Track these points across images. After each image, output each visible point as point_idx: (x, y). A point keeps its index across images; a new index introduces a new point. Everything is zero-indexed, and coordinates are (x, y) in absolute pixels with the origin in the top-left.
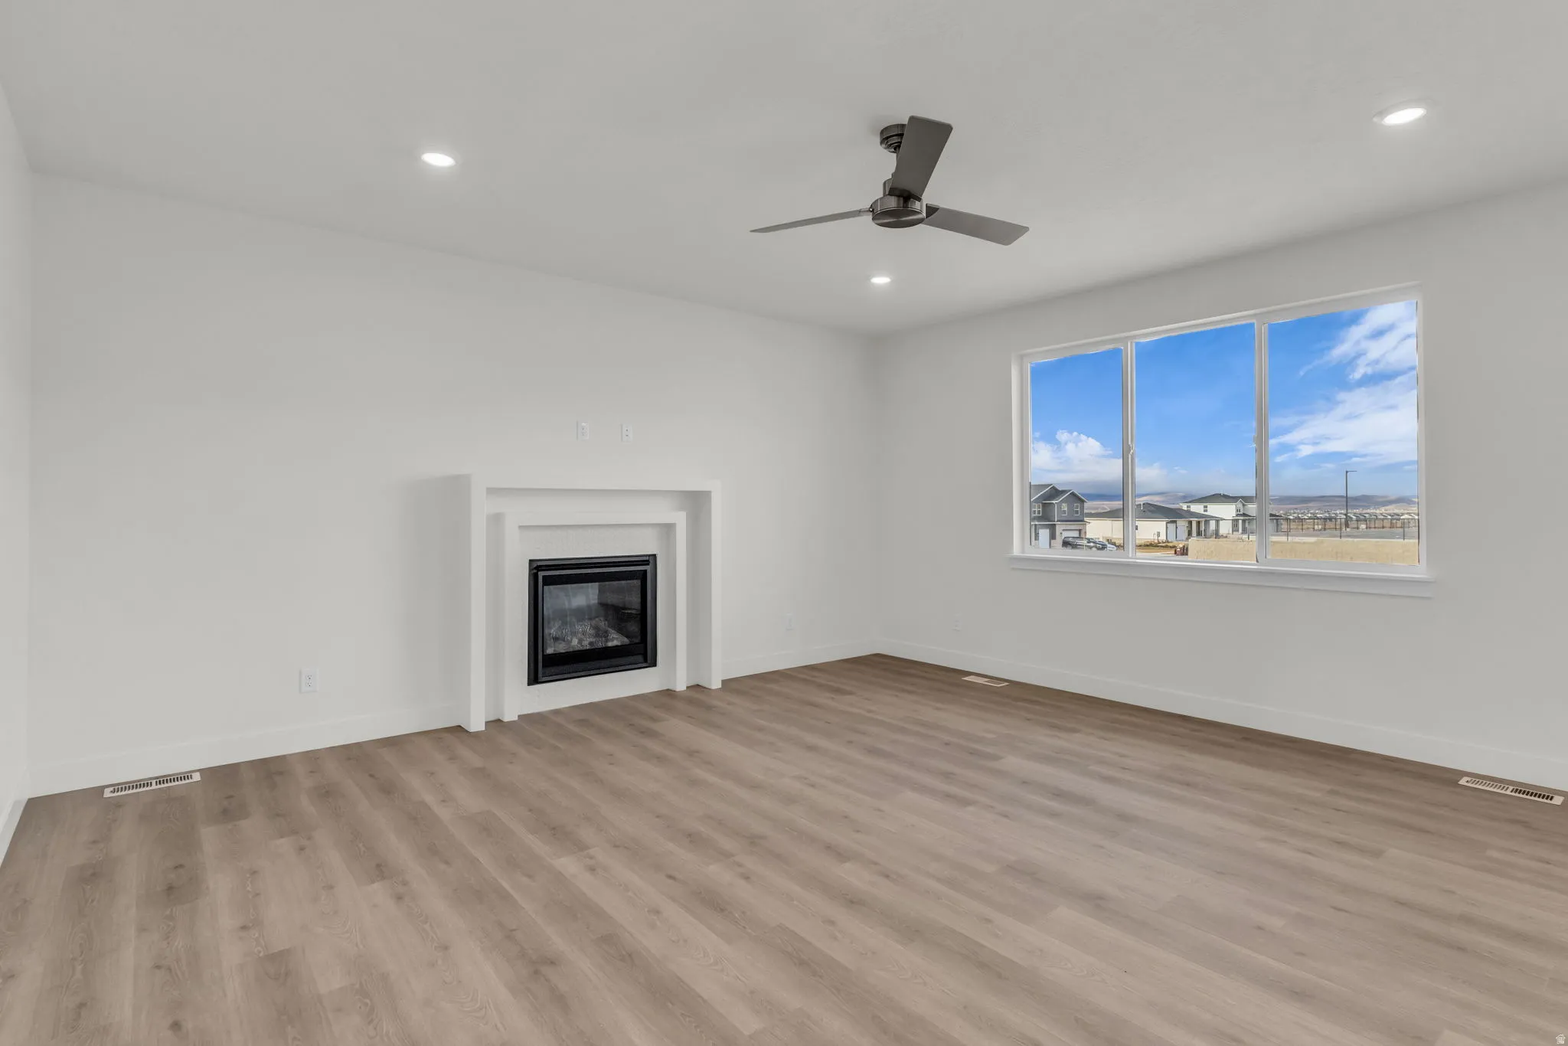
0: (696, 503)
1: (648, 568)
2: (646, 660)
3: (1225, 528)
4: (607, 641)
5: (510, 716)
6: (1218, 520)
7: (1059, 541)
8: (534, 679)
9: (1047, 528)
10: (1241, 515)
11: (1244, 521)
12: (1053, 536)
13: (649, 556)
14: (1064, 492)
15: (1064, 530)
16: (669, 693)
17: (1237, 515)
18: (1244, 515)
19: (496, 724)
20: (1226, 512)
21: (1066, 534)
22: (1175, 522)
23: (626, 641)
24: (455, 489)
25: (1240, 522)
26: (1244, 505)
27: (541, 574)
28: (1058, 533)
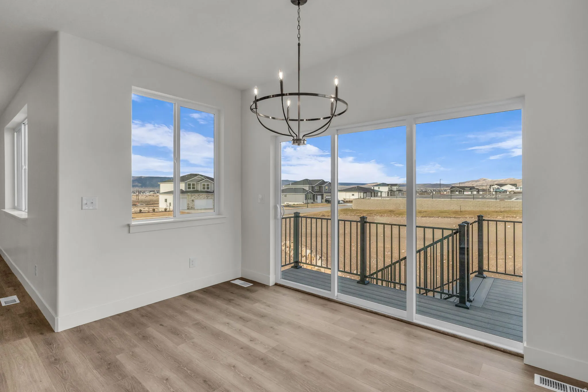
3: (384, 195)
6: (381, 192)
7: (324, 200)
9: (320, 195)
10: (390, 190)
11: (391, 192)
12: (322, 198)
14: (327, 182)
15: (326, 196)
17: (389, 190)
18: (391, 190)
20: (385, 189)
21: (327, 197)
22: (366, 193)
25: (390, 193)
26: (391, 187)
28: (324, 197)
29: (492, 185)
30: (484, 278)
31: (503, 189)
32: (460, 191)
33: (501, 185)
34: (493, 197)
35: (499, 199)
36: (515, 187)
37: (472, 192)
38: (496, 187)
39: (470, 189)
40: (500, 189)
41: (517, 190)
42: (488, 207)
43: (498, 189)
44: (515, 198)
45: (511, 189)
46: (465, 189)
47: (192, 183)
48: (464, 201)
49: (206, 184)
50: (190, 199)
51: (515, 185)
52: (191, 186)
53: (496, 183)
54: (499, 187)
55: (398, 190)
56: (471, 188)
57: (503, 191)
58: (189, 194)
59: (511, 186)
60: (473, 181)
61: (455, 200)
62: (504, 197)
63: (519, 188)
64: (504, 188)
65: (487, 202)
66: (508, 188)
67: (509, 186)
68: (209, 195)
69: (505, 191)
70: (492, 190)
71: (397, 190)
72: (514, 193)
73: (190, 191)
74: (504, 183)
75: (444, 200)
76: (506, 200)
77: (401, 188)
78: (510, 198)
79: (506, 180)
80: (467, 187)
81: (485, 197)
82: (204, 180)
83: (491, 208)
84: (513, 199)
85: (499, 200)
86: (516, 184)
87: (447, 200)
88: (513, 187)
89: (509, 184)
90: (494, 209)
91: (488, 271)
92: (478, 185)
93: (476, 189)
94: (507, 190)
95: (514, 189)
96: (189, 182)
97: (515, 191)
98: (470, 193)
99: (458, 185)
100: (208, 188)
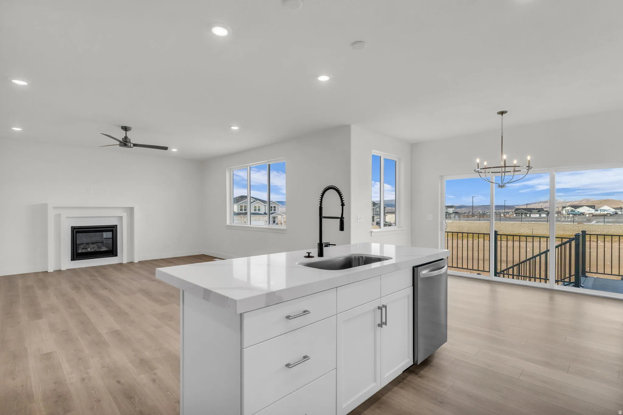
0: (131, 211)
1: (114, 229)
2: (113, 255)
4: (100, 249)
5: (64, 268)
8: (73, 259)
13: (115, 225)
16: (121, 264)
19: (60, 271)
23: (107, 249)
24: (44, 208)
27: (75, 230)
29: (565, 207)
30: (587, 277)
31: (579, 212)
32: (526, 213)
33: (576, 207)
34: (569, 220)
35: (576, 222)
36: (594, 209)
37: (540, 214)
38: (569, 208)
39: (538, 212)
40: (576, 212)
41: (596, 212)
42: (564, 230)
43: (572, 211)
44: (595, 222)
45: (588, 211)
46: (532, 212)
47: (243, 205)
48: (535, 224)
49: (257, 206)
50: (242, 221)
51: (592, 207)
52: (244, 209)
53: (568, 204)
54: (574, 209)
55: (455, 213)
56: (540, 211)
57: (580, 213)
58: (242, 216)
59: (588, 208)
60: (540, 202)
61: (526, 223)
62: (582, 220)
63: (599, 210)
64: (581, 210)
65: (563, 225)
66: (584, 210)
67: (585, 207)
68: (261, 217)
69: (583, 214)
70: (564, 212)
71: (453, 213)
72: (593, 216)
73: (243, 213)
74: (579, 205)
75: (513, 223)
76: (585, 224)
77: (458, 210)
78: (589, 220)
79: (581, 201)
80: (534, 209)
81: (559, 220)
82: (256, 202)
83: (568, 232)
84: (594, 222)
85: (576, 224)
86: (594, 206)
87: (516, 223)
88: (591, 209)
89: (586, 206)
90: (570, 233)
91: (590, 272)
92: (547, 206)
93: (546, 211)
94: (584, 213)
95: (592, 211)
96: (240, 204)
97: (595, 213)
98: (538, 215)
99: (525, 207)
100: (259, 210)
